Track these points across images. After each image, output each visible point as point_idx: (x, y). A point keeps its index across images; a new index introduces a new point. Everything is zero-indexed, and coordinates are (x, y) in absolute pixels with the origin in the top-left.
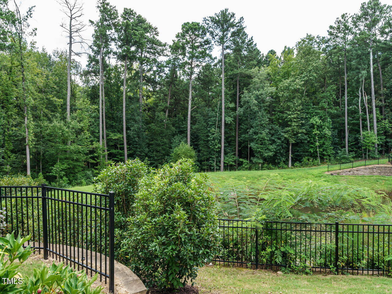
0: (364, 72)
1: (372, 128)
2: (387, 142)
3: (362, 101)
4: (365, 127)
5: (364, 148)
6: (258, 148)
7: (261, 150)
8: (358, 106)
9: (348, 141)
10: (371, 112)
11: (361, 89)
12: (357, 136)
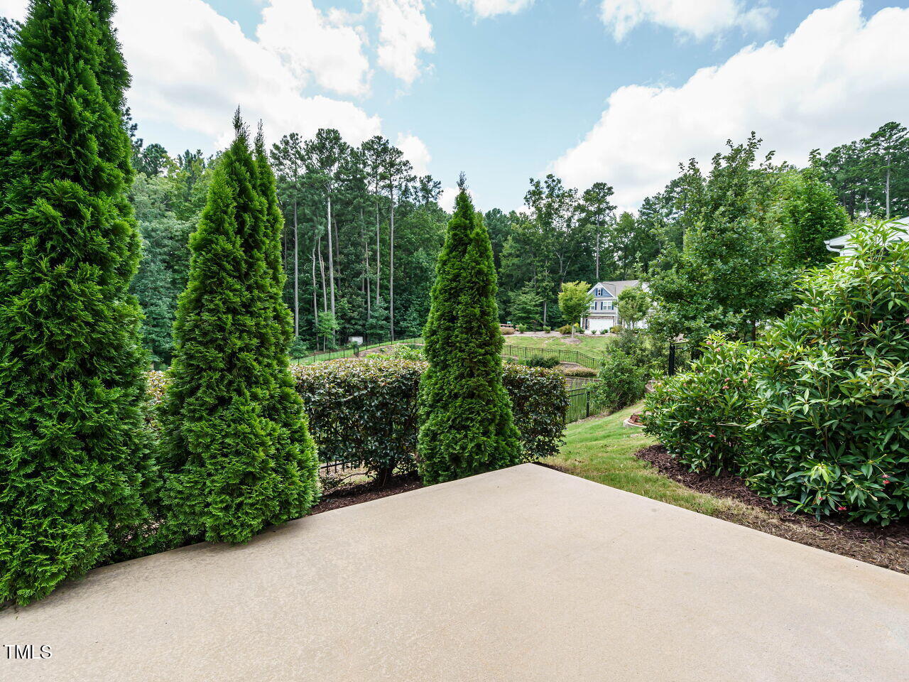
0: (322, 228)
1: (329, 308)
2: (345, 328)
3: (318, 269)
4: (320, 306)
5: (320, 335)
6: (150, 334)
7: (156, 338)
8: (311, 274)
9: (299, 326)
10: (328, 285)
11: (317, 251)
12: (310, 317)
